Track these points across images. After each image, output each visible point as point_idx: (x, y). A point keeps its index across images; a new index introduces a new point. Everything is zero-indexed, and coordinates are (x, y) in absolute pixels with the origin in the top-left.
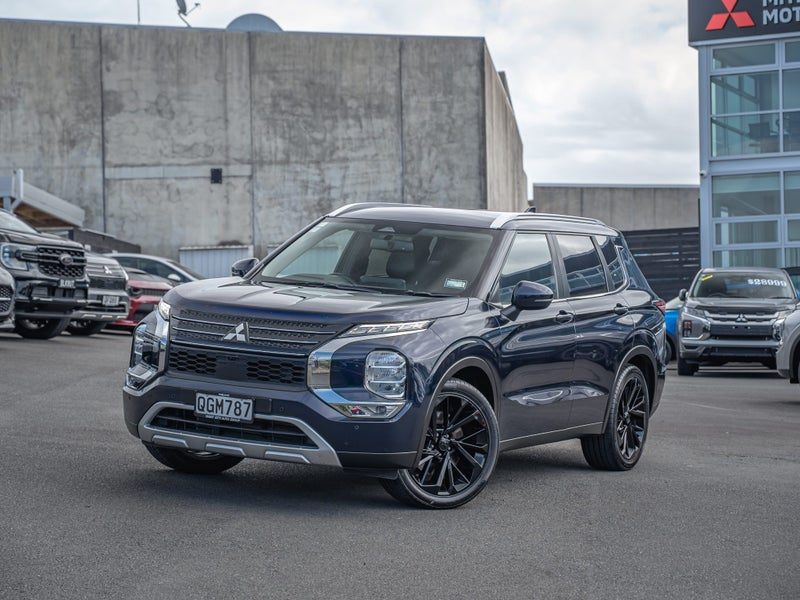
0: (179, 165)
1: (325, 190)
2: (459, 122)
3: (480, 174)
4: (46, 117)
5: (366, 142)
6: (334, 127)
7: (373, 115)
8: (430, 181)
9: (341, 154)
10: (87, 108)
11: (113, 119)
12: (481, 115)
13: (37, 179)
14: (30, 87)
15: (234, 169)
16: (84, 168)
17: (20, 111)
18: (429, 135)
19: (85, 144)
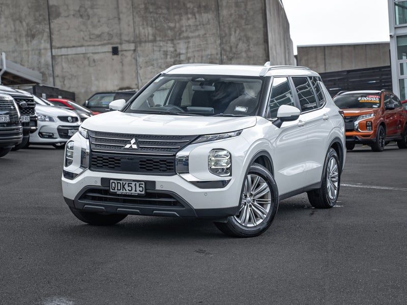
0: (94, 46)
1: (177, 56)
2: (251, 13)
3: (265, 42)
4: (18, 22)
5: (199, 27)
6: (180, 20)
7: (202, 11)
8: (236, 47)
9: (185, 34)
10: (40, 16)
11: (55, 21)
12: (263, 8)
13: (15, 57)
14: (7, 5)
15: (125, 46)
16: (40, 50)
17: (3, 20)
18: (234, 21)
19: (40, 36)
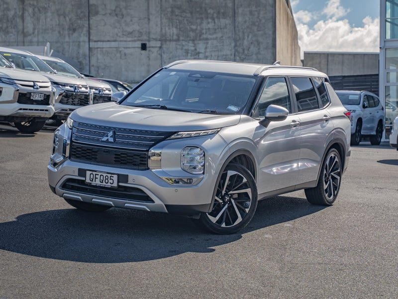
0: (126, 41)
1: (196, 54)
2: (263, 21)
3: (273, 46)
4: (62, 17)
5: (217, 30)
6: (202, 23)
7: (221, 17)
8: (248, 50)
9: (205, 36)
10: (81, 12)
11: (94, 18)
12: (274, 18)
14: (54, 2)
15: (152, 43)
16: (80, 42)
17: (49, 14)
18: (248, 27)
19: (80, 30)
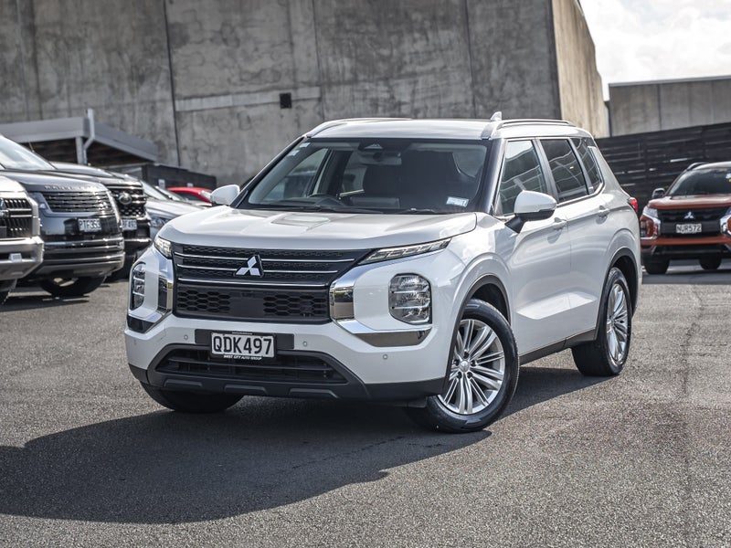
0: (248, 93)
1: (395, 107)
2: (527, 27)
3: (552, 78)
4: (114, 55)
5: (434, 55)
6: (400, 42)
7: (439, 27)
8: (501, 90)
9: (409, 69)
10: (153, 42)
11: (180, 51)
12: (548, 18)
13: (110, 117)
14: (96, 26)
15: (302, 93)
16: (154, 102)
17: (88, 51)
18: (496, 42)
19: (154, 79)
